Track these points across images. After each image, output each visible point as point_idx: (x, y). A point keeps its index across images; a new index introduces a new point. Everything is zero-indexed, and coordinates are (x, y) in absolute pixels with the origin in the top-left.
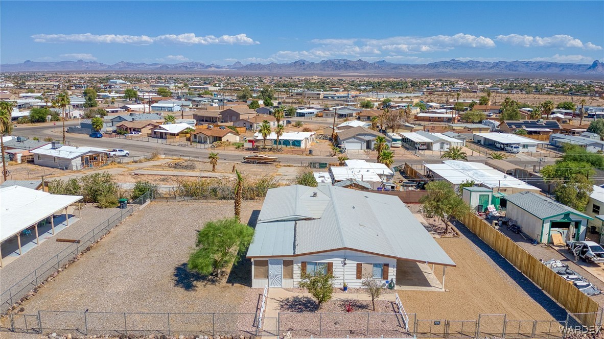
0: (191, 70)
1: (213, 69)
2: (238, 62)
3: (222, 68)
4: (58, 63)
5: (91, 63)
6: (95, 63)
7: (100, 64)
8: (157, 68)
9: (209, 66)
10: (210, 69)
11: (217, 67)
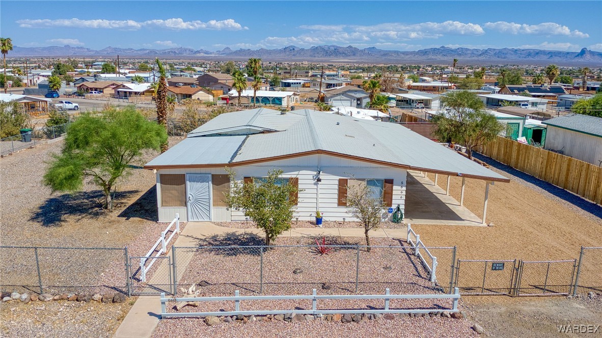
0: (180, 55)
1: (202, 54)
2: (228, 48)
3: (211, 53)
4: (44, 49)
5: (78, 48)
6: (82, 48)
7: (87, 49)
8: (145, 54)
9: (198, 52)
10: (198, 55)
11: (206, 53)
